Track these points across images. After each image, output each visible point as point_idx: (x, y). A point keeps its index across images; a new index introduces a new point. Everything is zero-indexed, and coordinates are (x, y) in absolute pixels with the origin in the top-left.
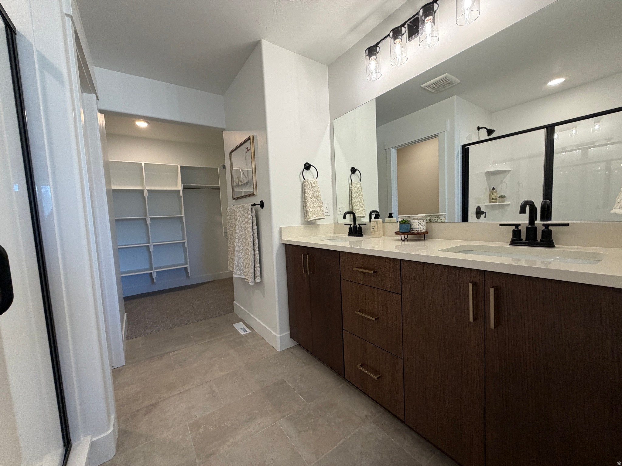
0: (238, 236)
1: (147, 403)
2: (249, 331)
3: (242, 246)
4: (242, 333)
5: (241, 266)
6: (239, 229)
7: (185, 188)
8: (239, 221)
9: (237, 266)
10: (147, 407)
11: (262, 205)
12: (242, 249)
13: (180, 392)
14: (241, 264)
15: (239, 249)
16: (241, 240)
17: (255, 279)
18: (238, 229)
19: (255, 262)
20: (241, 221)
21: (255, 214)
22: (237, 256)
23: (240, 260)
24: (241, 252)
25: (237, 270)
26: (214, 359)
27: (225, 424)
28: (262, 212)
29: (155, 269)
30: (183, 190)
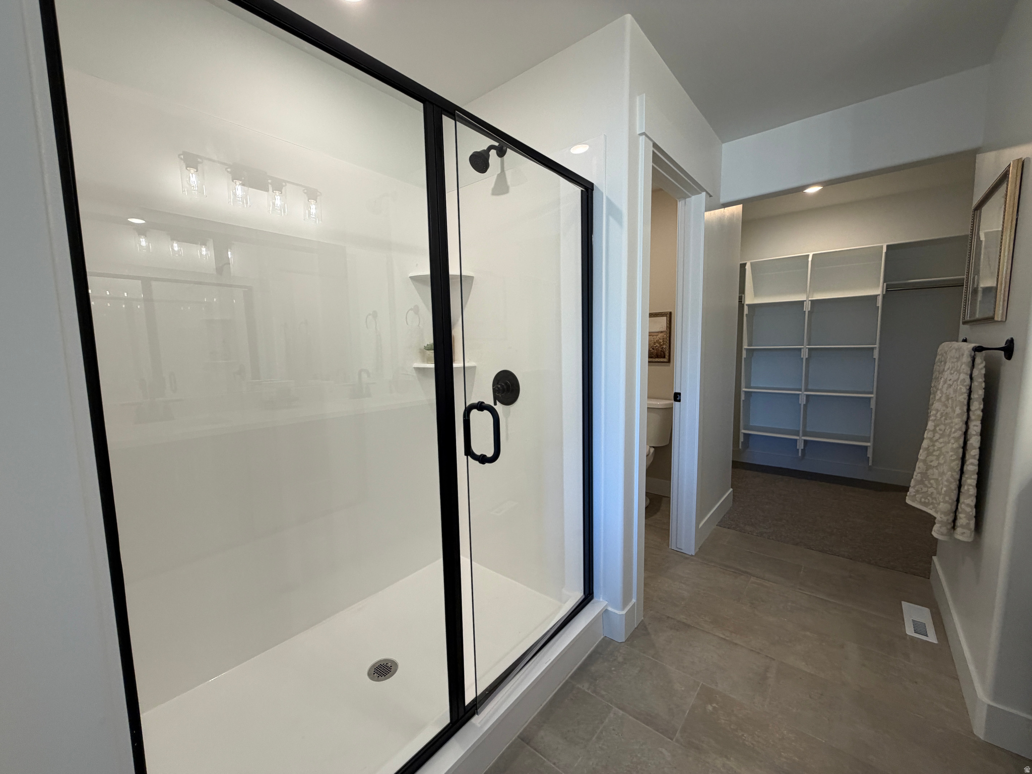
0: (935, 415)
1: (682, 617)
2: (932, 638)
3: (941, 440)
4: (910, 631)
5: (929, 486)
6: (943, 399)
7: (890, 290)
8: (945, 382)
9: (921, 482)
10: (679, 621)
11: (1009, 349)
12: (939, 449)
13: (723, 637)
14: (932, 481)
15: (934, 446)
16: (942, 427)
17: (954, 527)
18: (940, 400)
19: (962, 490)
20: (949, 382)
21: (983, 372)
22: (924, 461)
23: (930, 472)
24: (936, 453)
25: (917, 492)
26: (808, 633)
27: (743, 735)
28: (1008, 367)
29: (804, 435)
30: (884, 297)
